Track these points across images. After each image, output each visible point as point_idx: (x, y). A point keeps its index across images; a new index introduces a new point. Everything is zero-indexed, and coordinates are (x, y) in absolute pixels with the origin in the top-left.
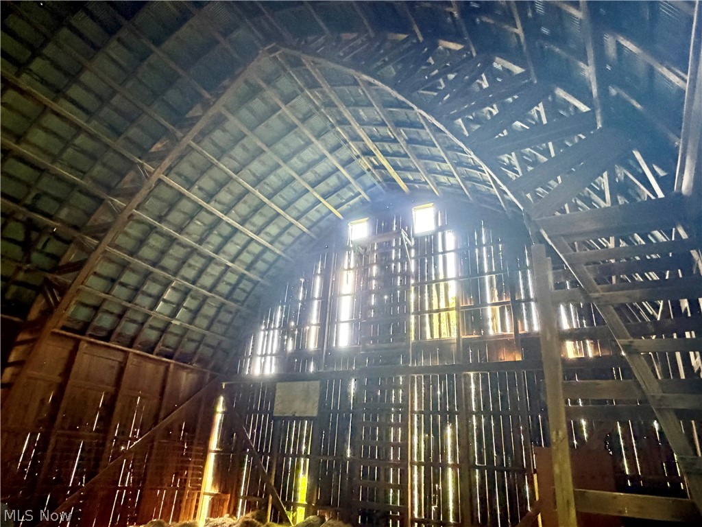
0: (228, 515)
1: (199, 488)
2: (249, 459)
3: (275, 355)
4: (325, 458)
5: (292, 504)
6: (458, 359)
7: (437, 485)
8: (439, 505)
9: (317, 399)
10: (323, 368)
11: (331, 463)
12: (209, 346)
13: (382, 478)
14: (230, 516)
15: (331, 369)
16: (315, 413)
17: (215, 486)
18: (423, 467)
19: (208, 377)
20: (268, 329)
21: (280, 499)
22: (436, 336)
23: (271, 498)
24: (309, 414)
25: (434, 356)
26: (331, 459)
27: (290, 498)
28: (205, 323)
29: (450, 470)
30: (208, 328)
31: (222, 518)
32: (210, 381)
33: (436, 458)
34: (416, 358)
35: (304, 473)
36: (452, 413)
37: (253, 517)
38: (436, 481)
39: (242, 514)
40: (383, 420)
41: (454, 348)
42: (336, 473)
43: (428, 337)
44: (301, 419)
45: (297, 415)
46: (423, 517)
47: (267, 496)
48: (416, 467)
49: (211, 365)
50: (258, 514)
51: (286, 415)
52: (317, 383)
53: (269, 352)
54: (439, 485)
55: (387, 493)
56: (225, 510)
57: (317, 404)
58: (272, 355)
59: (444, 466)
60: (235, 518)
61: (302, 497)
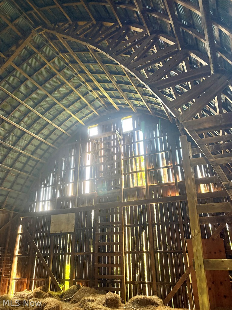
0: (27, 290)
1: (10, 277)
2: (37, 258)
3: (50, 200)
4: (79, 254)
5: (62, 281)
6: (147, 197)
7: (138, 263)
8: (140, 273)
9: (74, 223)
10: (76, 205)
11: (82, 256)
12: (11, 197)
13: (110, 262)
14: (28, 290)
15: (81, 206)
16: (73, 231)
17: (18, 275)
18: (131, 254)
19: (12, 215)
20: (46, 186)
21: (55, 278)
22: (135, 185)
23: (50, 278)
24: (69, 231)
25: (135, 196)
26: (82, 254)
27: (61, 277)
28: (9, 185)
29: (145, 254)
30: (11, 188)
31: (23, 292)
32: (13, 217)
33: (138, 249)
34: (125, 197)
35: (68, 263)
36: (145, 225)
37: (41, 290)
38: (138, 261)
39: (34, 288)
40: (110, 231)
41: (145, 191)
42: (85, 261)
43: (131, 186)
44: (66, 234)
45: (63, 232)
46: (132, 280)
47: (48, 278)
48: (127, 254)
49: (13, 208)
50: (43, 288)
51: (57, 232)
52: (74, 214)
53: (47, 199)
54: (139, 262)
55: (113, 269)
56: (25, 287)
57: (74, 225)
58: (48, 200)
59: (142, 252)
60: (30, 291)
61: (67, 276)
